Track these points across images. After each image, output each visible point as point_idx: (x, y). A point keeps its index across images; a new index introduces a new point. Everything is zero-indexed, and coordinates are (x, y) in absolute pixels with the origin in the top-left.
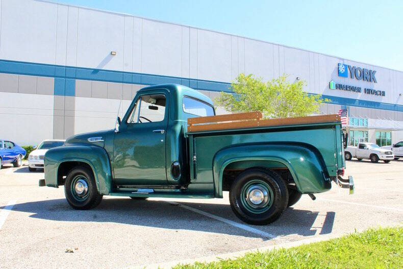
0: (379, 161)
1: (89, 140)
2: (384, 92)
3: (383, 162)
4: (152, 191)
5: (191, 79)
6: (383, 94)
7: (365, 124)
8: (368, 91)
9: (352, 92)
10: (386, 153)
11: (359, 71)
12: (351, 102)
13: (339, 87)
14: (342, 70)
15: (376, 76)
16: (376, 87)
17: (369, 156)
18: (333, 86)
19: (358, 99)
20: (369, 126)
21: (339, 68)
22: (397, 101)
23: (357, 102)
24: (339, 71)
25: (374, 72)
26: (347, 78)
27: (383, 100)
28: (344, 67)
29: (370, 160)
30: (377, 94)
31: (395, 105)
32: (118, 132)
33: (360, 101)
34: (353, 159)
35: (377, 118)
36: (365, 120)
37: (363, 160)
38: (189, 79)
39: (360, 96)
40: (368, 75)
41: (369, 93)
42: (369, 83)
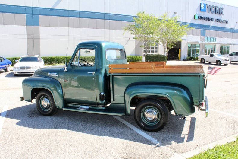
0: (221, 64)
1: (49, 74)
2: (227, 21)
3: (223, 65)
4: (88, 107)
5: (110, 14)
6: (227, 22)
7: (214, 41)
8: (218, 21)
9: (208, 21)
10: (226, 60)
11: (213, 8)
12: (207, 27)
13: (200, 18)
14: (203, 7)
15: (223, 11)
16: (223, 18)
17: (215, 61)
18: (196, 18)
19: (211, 25)
20: (217, 42)
21: (201, 6)
22: (235, 26)
23: (210, 28)
24: (200, 8)
25: (223, 8)
26: (205, 13)
27: (227, 26)
28: (204, 5)
29: (216, 64)
30: (223, 22)
31: (234, 29)
32: (66, 72)
33: (213, 27)
34: (206, 62)
35: (222, 37)
36: (214, 38)
37: (212, 63)
38: (109, 14)
39: (213, 24)
40: (218, 10)
41: (218, 22)
42: (219, 15)
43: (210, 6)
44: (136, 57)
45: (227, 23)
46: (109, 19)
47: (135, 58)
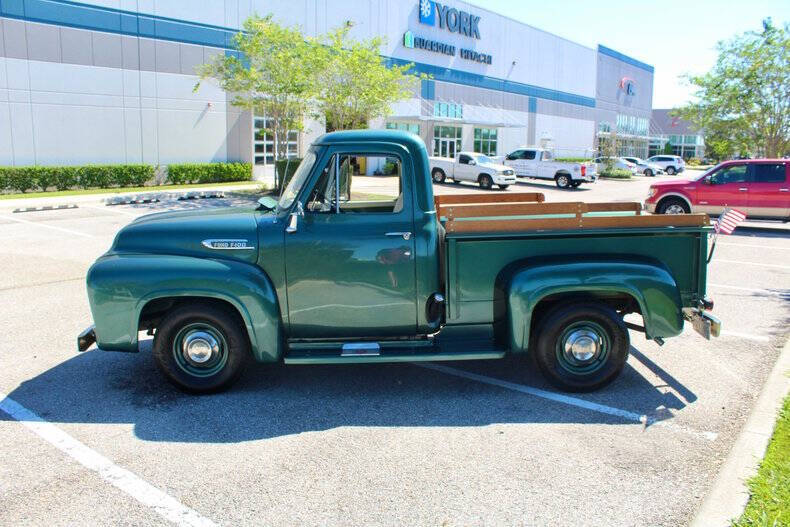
0: (493, 187)
1: (207, 244)
2: (490, 57)
3: (497, 187)
5: (141, 15)
6: (488, 60)
7: (458, 112)
8: (467, 54)
9: (440, 54)
10: (505, 173)
11: (453, 16)
12: (438, 71)
13: (420, 43)
14: (426, 12)
16: (479, 47)
17: (476, 177)
18: (410, 42)
19: (449, 67)
20: (465, 118)
21: (420, 7)
22: (509, 74)
23: (446, 76)
24: (420, 12)
25: (478, 19)
26: (432, 28)
27: (489, 72)
28: (429, 6)
29: (478, 184)
30: (479, 61)
31: (506, 81)
32: (295, 232)
33: (455, 73)
34: (447, 181)
35: (477, 104)
36: (459, 106)
37: (463, 183)
38: (137, 14)
39: (452, 62)
40: (467, 25)
41: (467, 58)
42: (468, 39)
43: (445, 11)
44: (231, 166)
45: (490, 62)
46: (138, 35)
47: (229, 171)
